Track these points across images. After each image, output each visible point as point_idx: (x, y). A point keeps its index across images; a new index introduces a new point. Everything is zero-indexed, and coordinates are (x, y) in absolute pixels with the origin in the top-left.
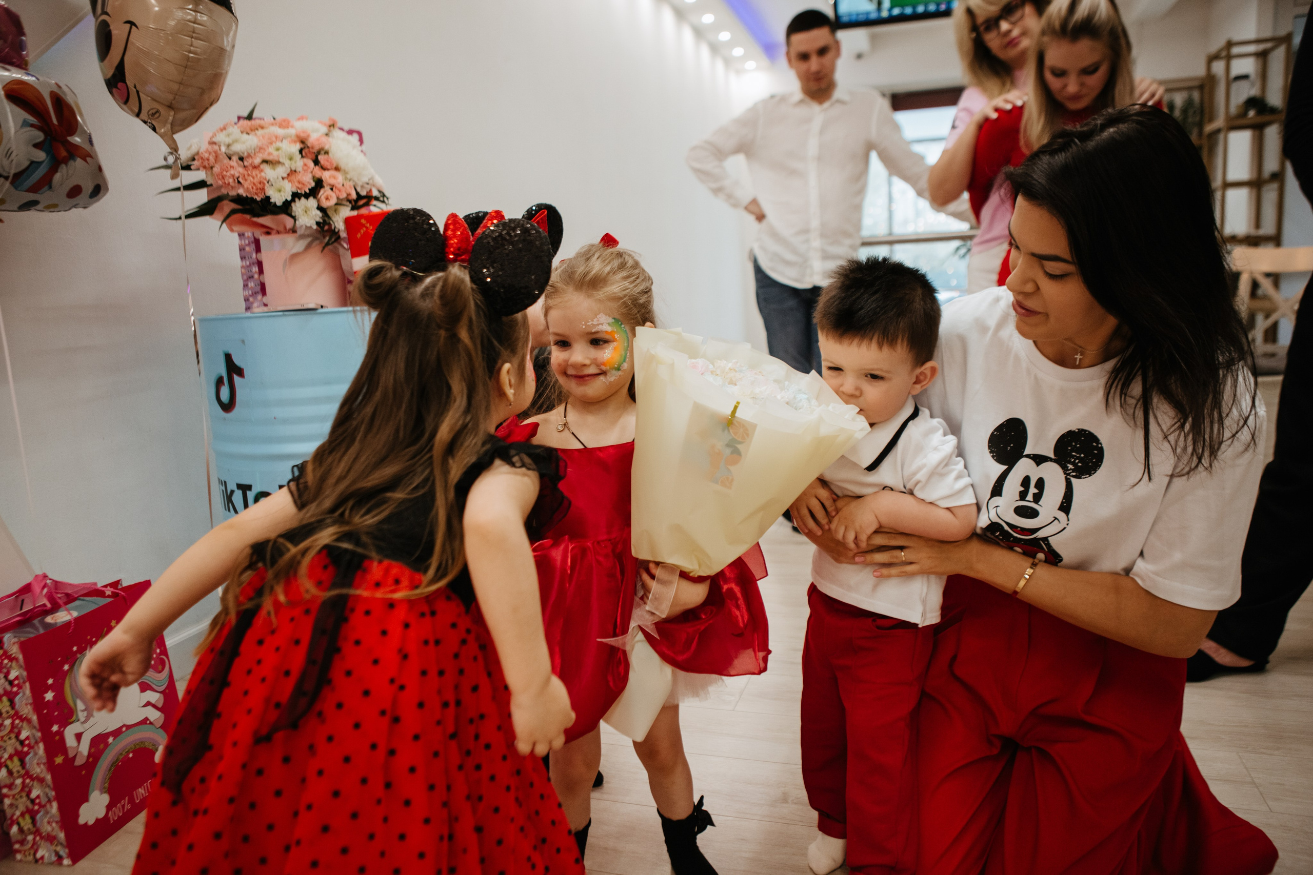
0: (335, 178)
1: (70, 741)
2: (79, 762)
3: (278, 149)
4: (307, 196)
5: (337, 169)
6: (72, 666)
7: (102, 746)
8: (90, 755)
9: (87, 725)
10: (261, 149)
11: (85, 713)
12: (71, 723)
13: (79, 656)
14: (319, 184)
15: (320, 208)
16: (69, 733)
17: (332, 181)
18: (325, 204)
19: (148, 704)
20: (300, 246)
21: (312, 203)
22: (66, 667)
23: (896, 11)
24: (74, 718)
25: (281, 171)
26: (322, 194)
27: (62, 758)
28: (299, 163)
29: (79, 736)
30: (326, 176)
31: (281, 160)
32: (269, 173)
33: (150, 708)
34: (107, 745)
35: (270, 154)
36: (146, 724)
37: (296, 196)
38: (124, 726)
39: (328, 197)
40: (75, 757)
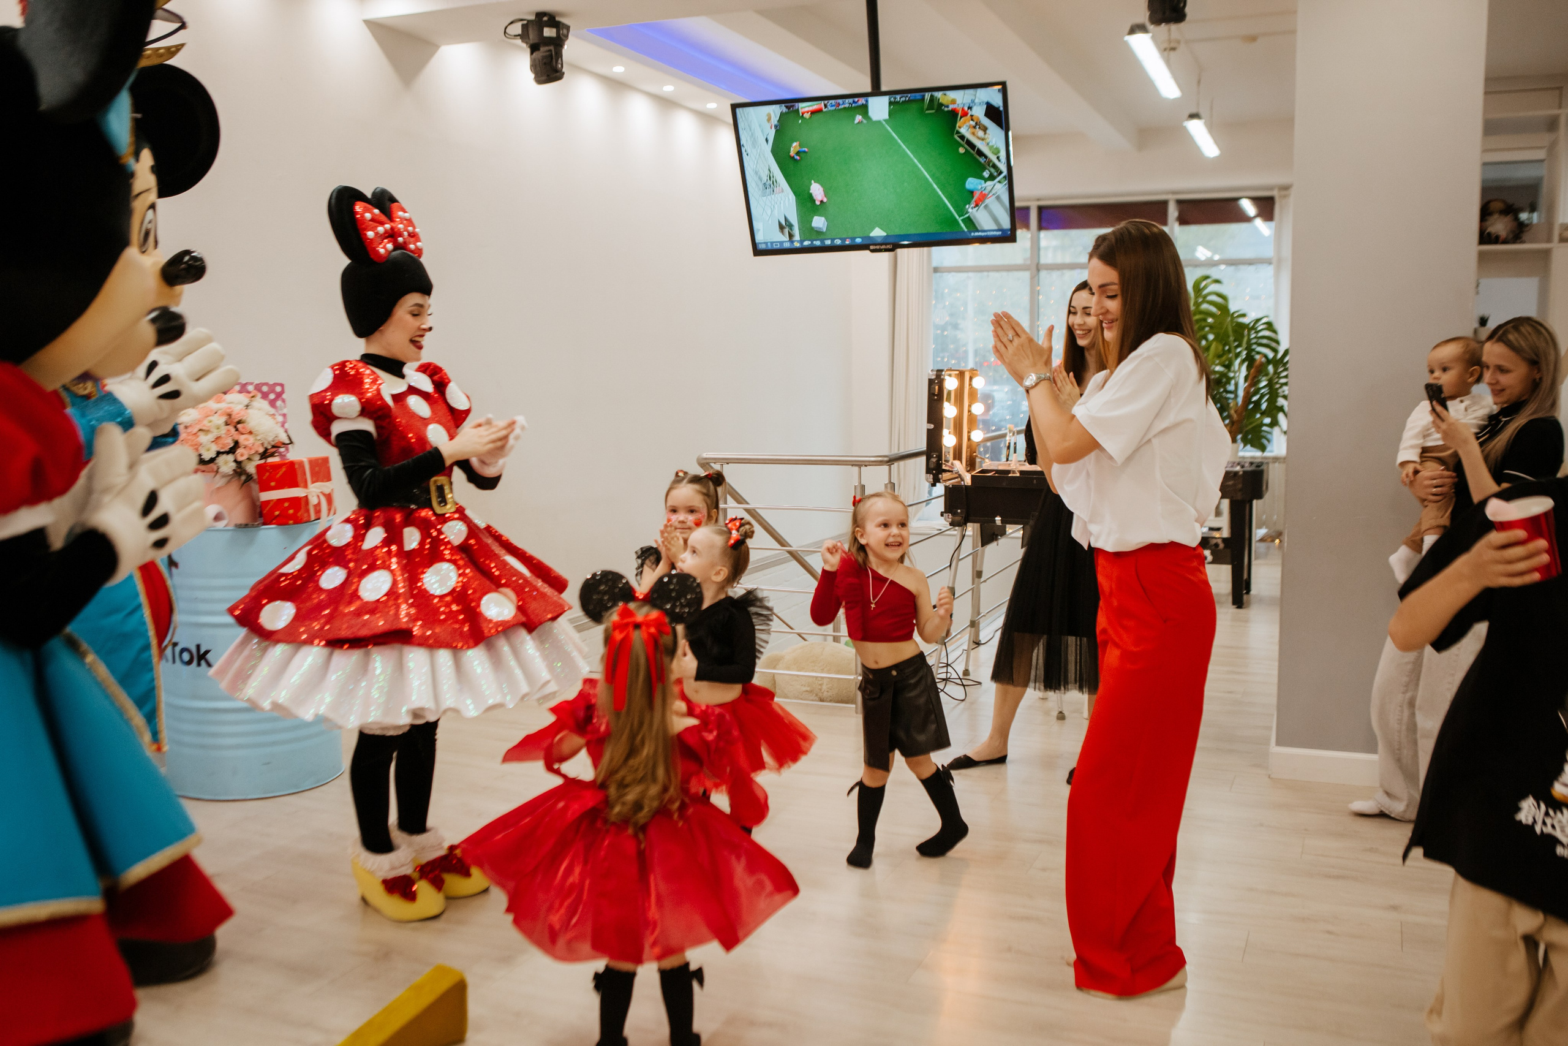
0: (246, 439)
3: (210, 422)
4: (227, 453)
5: (251, 433)
10: (199, 421)
14: (237, 444)
15: (235, 461)
17: (246, 443)
18: (240, 459)
20: (224, 481)
21: (231, 457)
23: (806, 243)
25: (211, 437)
26: (239, 451)
28: (224, 430)
30: (242, 439)
31: (211, 430)
32: (204, 439)
35: (204, 426)
37: (219, 453)
39: (242, 454)
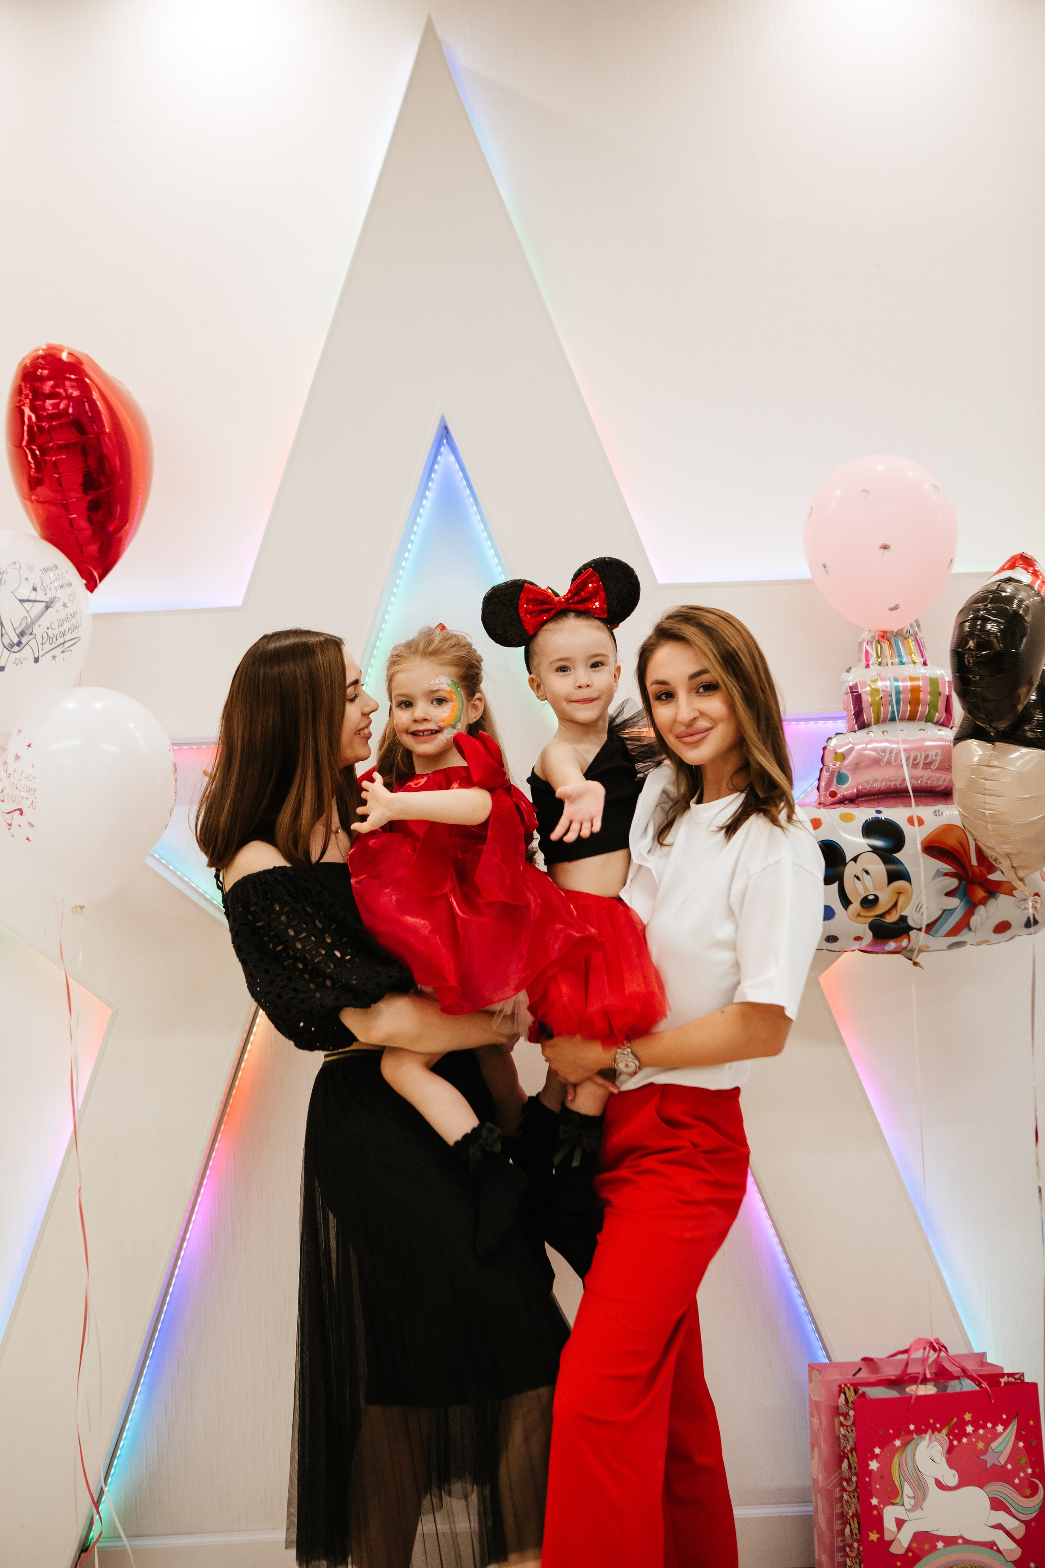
1: (889, 1524)
2: (894, 1549)
6: (905, 1445)
7: (927, 1547)
8: (909, 1549)
9: (912, 1515)
11: (913, 1502)
12: (893, 1504)
13: (915, 1436)
16: (890, 1514)
19: (999, 1527)
22: (898, 1443)
24: (898, 1500)
27: (878, 1536)
29: (900, 1523)
33: (1000, 1532)
34: (934, 1548)
36: (992, 1549)
38: (962, 1537)
40: (890, 1543)
